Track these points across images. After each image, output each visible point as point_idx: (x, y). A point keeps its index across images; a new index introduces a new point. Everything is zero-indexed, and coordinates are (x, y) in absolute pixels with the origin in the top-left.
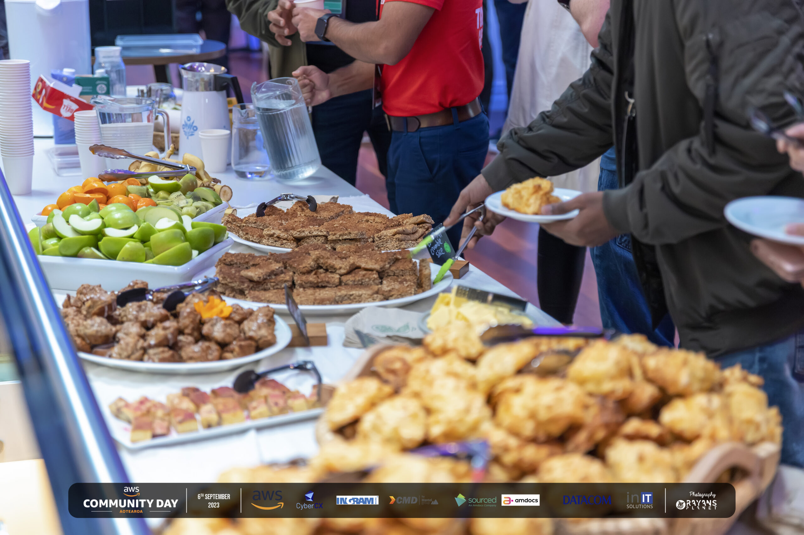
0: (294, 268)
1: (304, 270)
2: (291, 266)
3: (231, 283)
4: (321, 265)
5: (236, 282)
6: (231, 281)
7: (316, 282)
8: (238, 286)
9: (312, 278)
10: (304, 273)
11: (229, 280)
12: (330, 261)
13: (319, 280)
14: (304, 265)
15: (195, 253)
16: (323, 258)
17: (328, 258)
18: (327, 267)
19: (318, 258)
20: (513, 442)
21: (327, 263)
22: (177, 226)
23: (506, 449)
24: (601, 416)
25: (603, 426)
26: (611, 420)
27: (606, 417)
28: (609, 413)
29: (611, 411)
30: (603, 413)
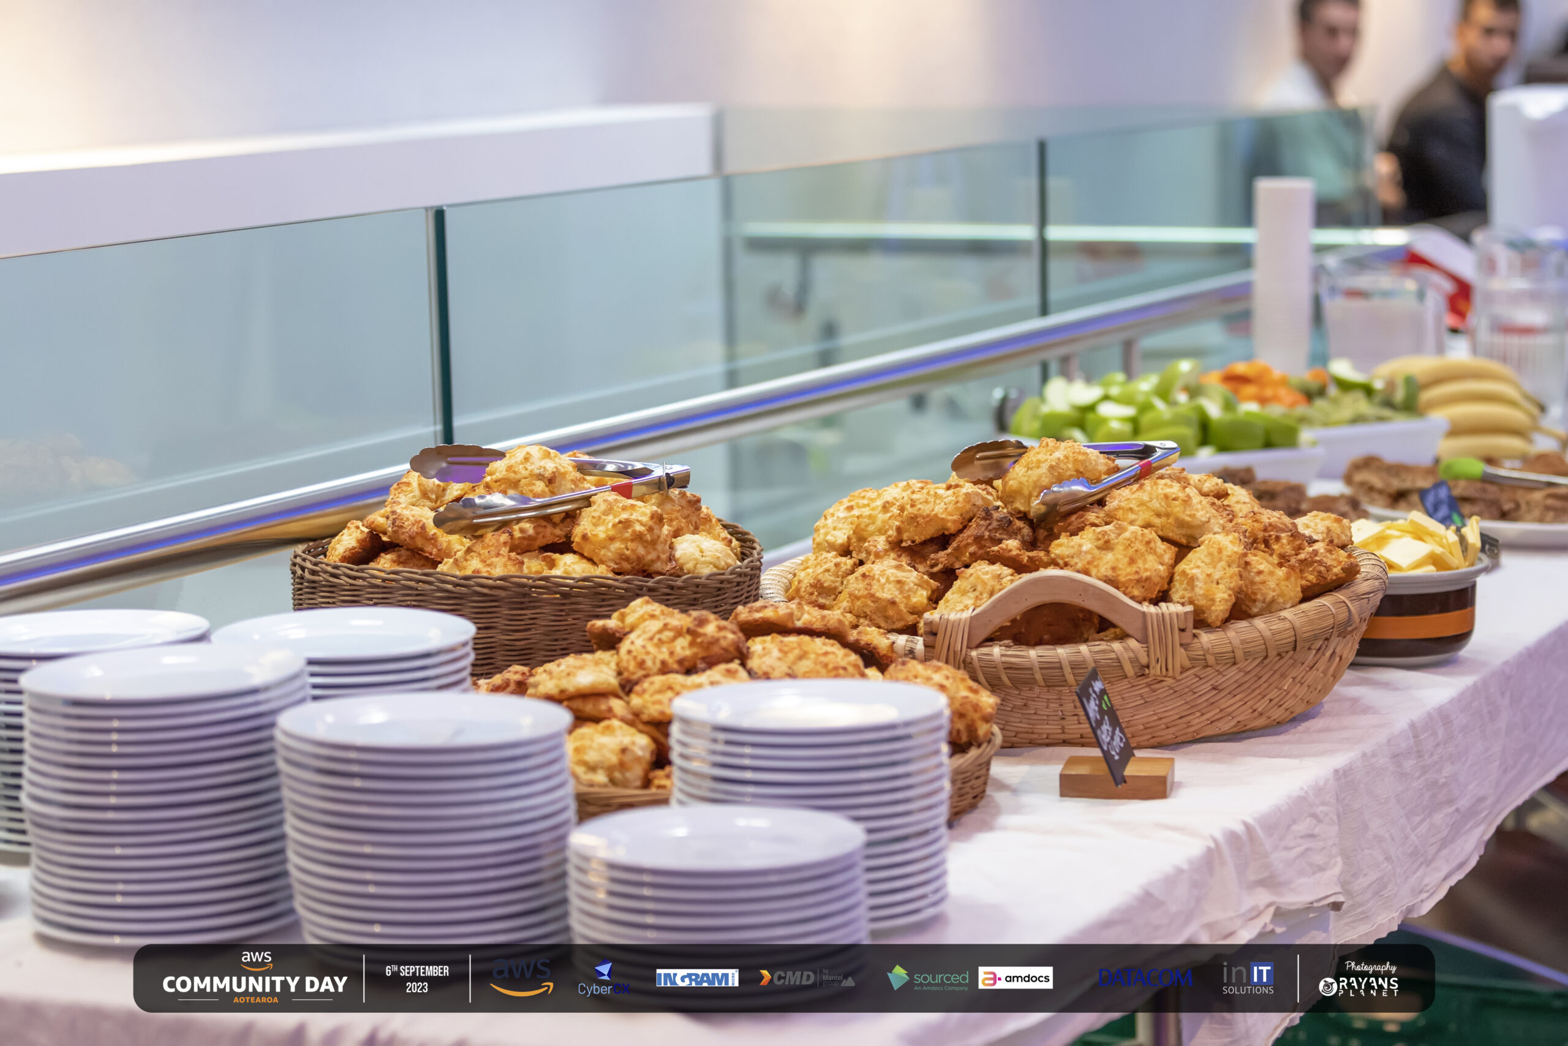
24: (978, 525)
25: (972, 538)
26: (987, 534)
27: (984, 528)
28: (990, 524)
29: (995, 524)
30: (982, 522)
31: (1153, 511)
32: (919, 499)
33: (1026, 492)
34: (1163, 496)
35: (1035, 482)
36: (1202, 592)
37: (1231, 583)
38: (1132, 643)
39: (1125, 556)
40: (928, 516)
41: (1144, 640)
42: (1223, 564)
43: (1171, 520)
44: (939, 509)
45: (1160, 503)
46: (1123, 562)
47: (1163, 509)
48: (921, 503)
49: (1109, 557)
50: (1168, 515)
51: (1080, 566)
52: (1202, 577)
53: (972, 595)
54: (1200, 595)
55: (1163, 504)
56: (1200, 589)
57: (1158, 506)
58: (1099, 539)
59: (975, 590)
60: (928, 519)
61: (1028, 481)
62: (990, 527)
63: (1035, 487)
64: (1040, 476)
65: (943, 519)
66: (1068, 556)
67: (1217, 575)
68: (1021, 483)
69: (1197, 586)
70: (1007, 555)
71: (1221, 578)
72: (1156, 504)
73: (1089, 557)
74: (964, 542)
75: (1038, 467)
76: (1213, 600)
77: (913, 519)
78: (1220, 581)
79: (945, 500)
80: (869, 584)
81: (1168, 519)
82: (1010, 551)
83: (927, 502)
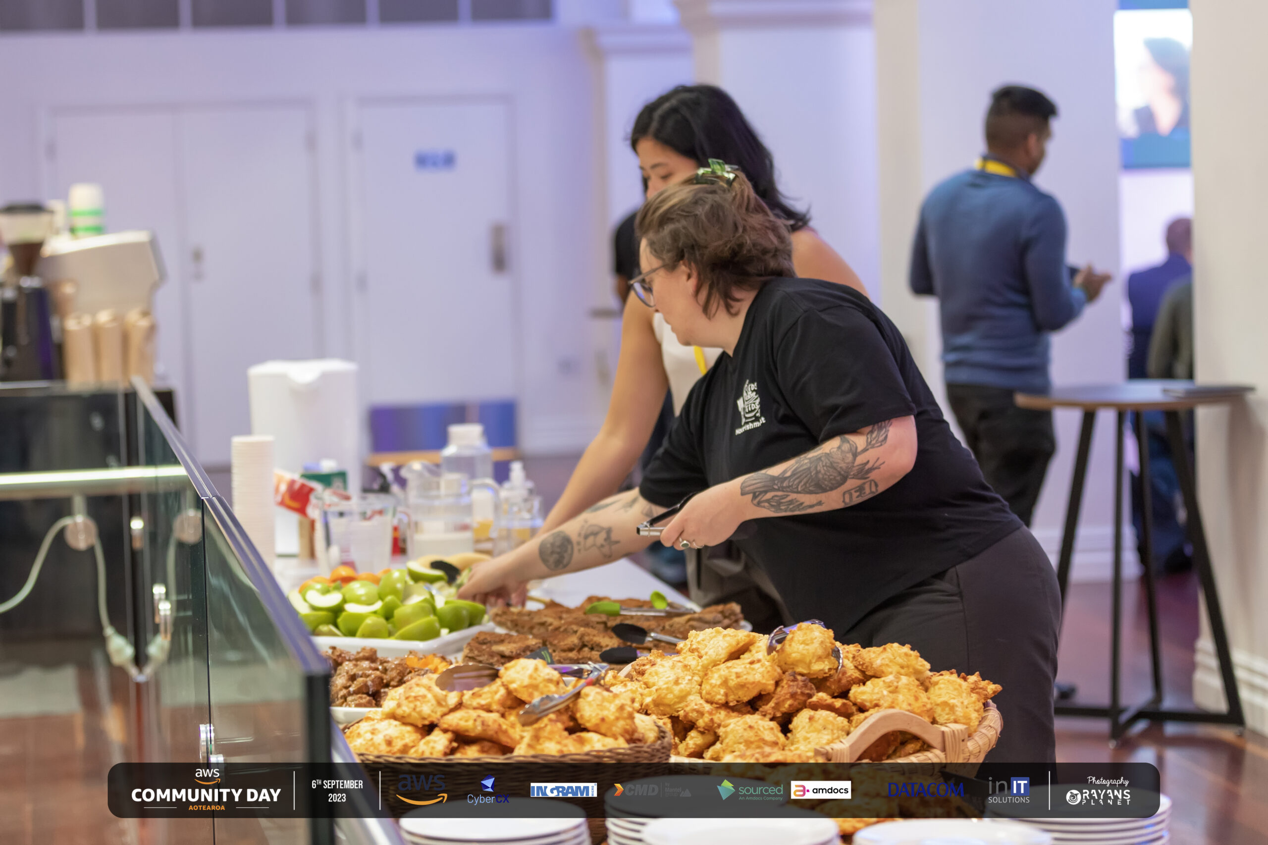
0: (555, 645)
1: (566, 647)
2: (551, 644)
3: (478, 656)
4: (586, 643)
5: (484, 655)
6: (479, 654)
7: (576, 658)
8: (487, 660)
9: (572, 655)
10: (564, 651)
11: (476, 652)
12: (595, 639)
13: (580, 657)
14: (566, 642)
15: (444, 632)
16: (589, 635)
17: (594, 636)
18: (592, 645)
19: (582, 636)
20: (708, 707)
21: (592, 640)
22: (425, 600)
23: (701, 714)
24: (789, 686)
25: (789, 695)
26: (799, 691)
27: (795, 688)
28: (798, 684)
29: (801, 683)
30: (791, 683)
31: (899, 665)
32: (742, 672)
33: (808, 661)
34: (903, 655)
35: (814, 653)
36: (962, 714)
37: (975, 706)
38: (937, 752)
39: (911, 695)
40: (754, 683)
41: (944, 750)
42: (964, 695)
43: (911, 670)
44: (758, 677)
45: (903, 659)
46: (912, 700)
47: (905, 663)
48: (745, 675)
49: (901, 697)
50: (908, 667)
51: (886, 705)
52: (959, 704)
53: (825, 732)
54: (961, 716)
55: (905, 659)
56: (960, 712)
57: (902, 661)
58: (890, 686)
59: (825, 729)
60: (754, 685)
61: (808, 653)
62: (799, 687)
63: (813, 658)
64: (816, 649)
65: (764, 684)
66: (875, 700)
67: (966, 703)
68: (803, 655)
69: (957, 711)
70: (825, 703)
71: (968, 704)
72: (899, 660)
73: (890, 700)
74: (782, 698)
75: (813, 643)
76: (970, 719)
77: (742, 686)
78: (968, 706)
79: (758, 671)
80: (757, 732)
81: (909, 669)
82: (826, 700)
83: (748, 673)
